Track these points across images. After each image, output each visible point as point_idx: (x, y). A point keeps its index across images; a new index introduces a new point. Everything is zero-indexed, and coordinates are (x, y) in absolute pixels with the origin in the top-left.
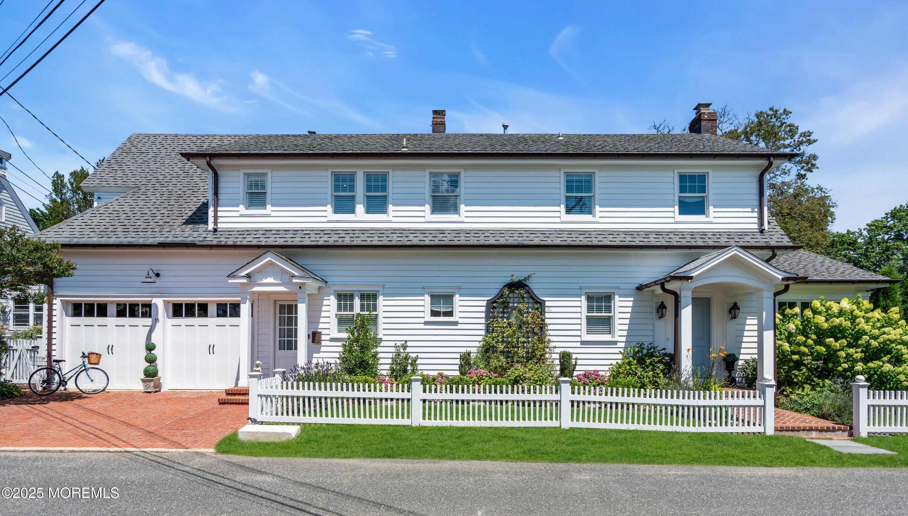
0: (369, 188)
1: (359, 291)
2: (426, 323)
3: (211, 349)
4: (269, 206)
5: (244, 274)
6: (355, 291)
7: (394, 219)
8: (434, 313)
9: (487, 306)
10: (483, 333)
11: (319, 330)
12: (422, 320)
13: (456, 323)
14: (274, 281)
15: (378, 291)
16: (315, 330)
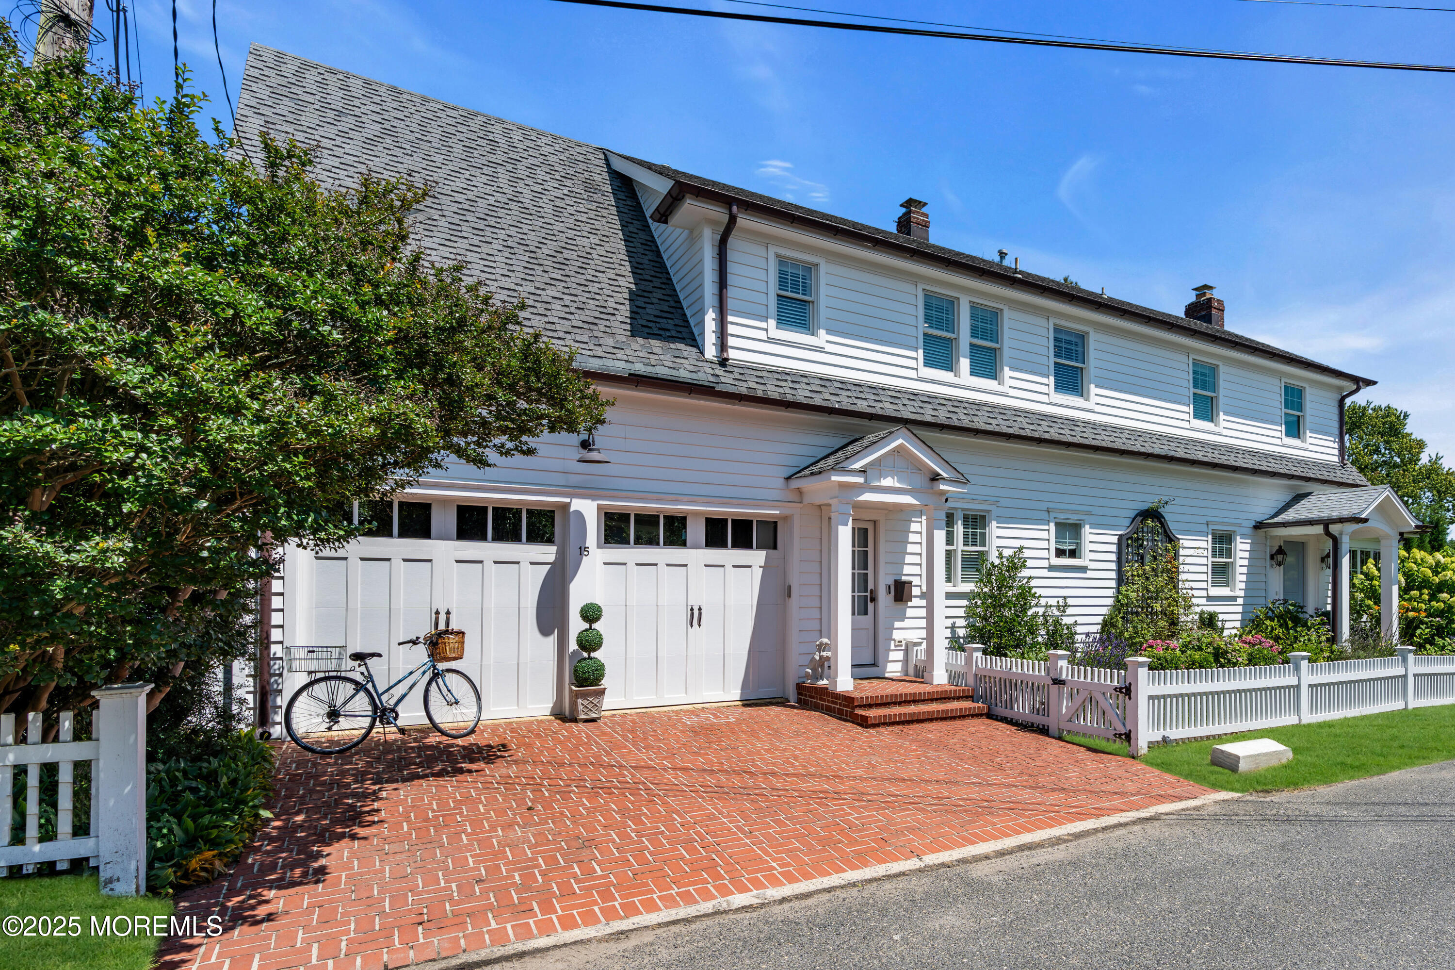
0: (974, 333)
1: (963, 509)
2: (1052, 568)
3: (695, 616)
4: (822, 332)
5: (858, 465)
6: (956, 509)
7: (1012, 392)
8: (1060, 553)
9: (1119, 544)
10: (1113, 584)
11: (904, 578)
12: (1045, 564)
13: (1084, 569)
14: (898, 485)
15: (989, 511)
16: (897, 578)
